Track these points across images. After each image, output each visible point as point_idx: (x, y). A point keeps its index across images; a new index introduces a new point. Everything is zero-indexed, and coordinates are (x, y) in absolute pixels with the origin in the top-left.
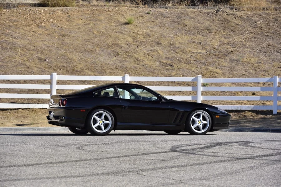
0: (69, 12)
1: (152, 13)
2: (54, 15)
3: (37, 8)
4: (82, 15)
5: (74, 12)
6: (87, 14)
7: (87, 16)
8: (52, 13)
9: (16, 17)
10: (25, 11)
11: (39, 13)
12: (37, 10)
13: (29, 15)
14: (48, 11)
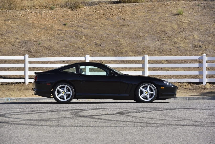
0: (135, 7)
1: (202, 5)
2: (123, 9)
3: (111, 5)
4: (144, 9)
5: (139, 7)
6: (149, 8)
7: (148, 9)
8: (121, 8)
9: (92, 12)
10: (101, 8)
11: (111, 8)
12: (110, 6)
13: (102, 10)
14: (118, 7)
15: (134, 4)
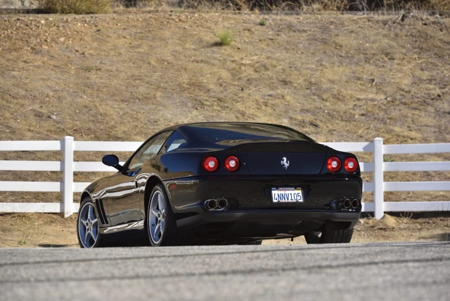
0: (97, 23)
1: (270, 24)
2: (68, 29)
3: (32, 17)
4: (125, 29)
5: (108, 24)
6: (135, 26)
7: (134, 30)
8: (63, 26)
10: (7, 23)
11: (35, 25)
12: (32, 21)
13: (14, 29)
14: (54, 21)
15: (92, 17)
